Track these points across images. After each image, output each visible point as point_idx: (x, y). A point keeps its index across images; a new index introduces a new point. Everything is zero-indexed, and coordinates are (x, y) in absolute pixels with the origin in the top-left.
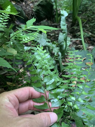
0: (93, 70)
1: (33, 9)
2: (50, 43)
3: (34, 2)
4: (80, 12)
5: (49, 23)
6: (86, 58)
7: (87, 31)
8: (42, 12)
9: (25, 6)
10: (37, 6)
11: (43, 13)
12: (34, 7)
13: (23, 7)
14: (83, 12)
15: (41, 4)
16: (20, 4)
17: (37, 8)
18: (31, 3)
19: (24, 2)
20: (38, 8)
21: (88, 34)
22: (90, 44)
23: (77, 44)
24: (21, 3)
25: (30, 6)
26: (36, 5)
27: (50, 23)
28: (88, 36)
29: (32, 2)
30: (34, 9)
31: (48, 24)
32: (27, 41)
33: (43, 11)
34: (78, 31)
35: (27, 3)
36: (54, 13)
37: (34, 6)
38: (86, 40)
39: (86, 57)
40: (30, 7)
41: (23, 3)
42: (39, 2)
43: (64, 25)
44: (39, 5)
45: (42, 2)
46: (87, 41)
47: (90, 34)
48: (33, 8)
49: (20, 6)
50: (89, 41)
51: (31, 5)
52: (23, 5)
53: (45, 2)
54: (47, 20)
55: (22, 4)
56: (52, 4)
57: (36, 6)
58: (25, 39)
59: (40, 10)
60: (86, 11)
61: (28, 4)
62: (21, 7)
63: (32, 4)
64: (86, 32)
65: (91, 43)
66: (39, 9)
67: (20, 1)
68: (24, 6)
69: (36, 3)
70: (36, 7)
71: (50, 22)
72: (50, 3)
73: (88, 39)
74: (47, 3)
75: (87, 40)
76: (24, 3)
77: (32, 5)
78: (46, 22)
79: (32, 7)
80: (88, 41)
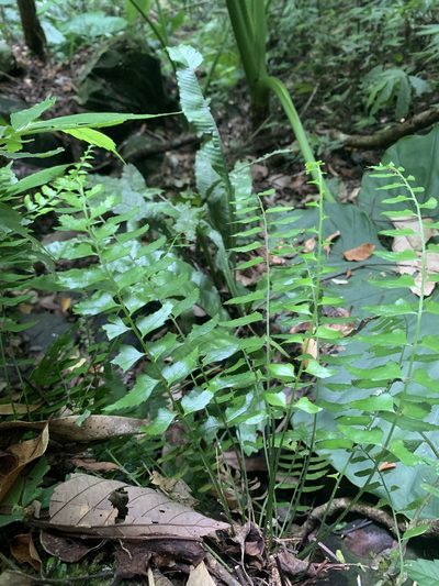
0: (383, 274)
1: (75, 98)
2: (161, 203)
3: (73, 66)
4: (284, 65)
5: (158, 139)
6: (338, 233)
7: (326, 127)
8: (117, 101)
9: (37, 91)
10: (88, 80)
11: (122, 104)
12: (76, 90)
13: (27, 99)
14: (293, 62)
15: (102, 65)
16: (9, 90)
17: (89, 89)
18: (58, 71)
19: (29, 75)
20: (97, 87)
21: (332, 138)
22: (352, 182)
23: (297, 193)
24: (16, 84)
25: (55, 86)
26: (82, 78)
27: (165, 138)
28: (335, 145)
29: (64, 65)
30: (80, 96)
31: (156, 142)
32: (47, 206)
33: (122, 94)
34: (287, 140)
35: (44, 77)
36: (169, 92)
37: (78, 84)
38: (333, 167)
39: (337, 228)
40: (58, 90)
41: (23, 82)
42: (94, 62)
43: (198, 106)
44: (96, 73)
45: (104, 56)
46: (336, 170)
47: (343, 137)
48: (73, 92)
49: (12, 97)
50: (348, 167)
51: (60, 81)
52: (28, 91)
53: (120, 57)
54: (148, 128)
55: (19, 87)
56: (152, 54)
57: (84, 82)
58: (35, 203)
59: (107, 93)
60: (304, 54)
61: (45, 81)
62: (17, 100)
63: (65, 75)
64: (320, 135)
65: (355, 173)
66: (101, 91)
67: (8, 76)
68: (33, 92)
69: (83, 67)
70: (85, 85)
71: (162, 133)
72: (143, 52)
73: (338, 162)
74: (130, 56)
75: (337, 167)
76: (28, 81)
77: (65, 81)
78: (147, 138)
79: (66, 88)
80: (344, 171)
